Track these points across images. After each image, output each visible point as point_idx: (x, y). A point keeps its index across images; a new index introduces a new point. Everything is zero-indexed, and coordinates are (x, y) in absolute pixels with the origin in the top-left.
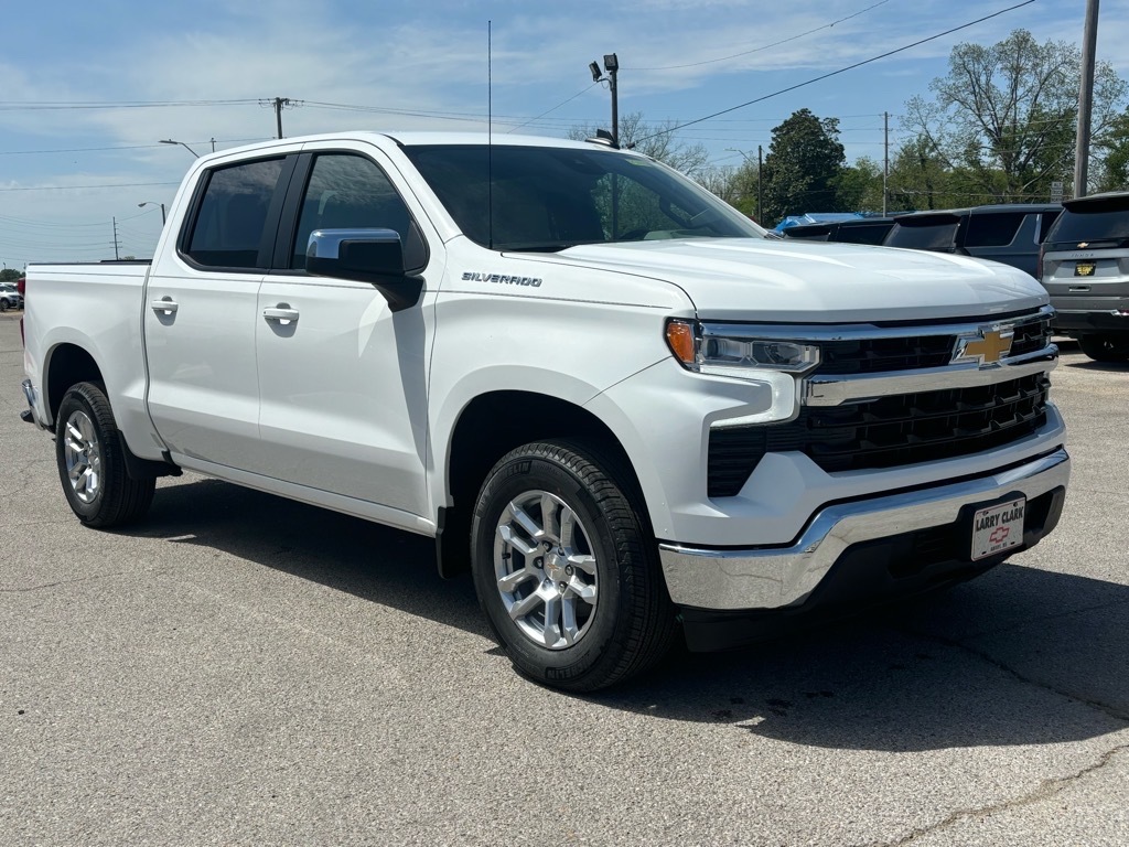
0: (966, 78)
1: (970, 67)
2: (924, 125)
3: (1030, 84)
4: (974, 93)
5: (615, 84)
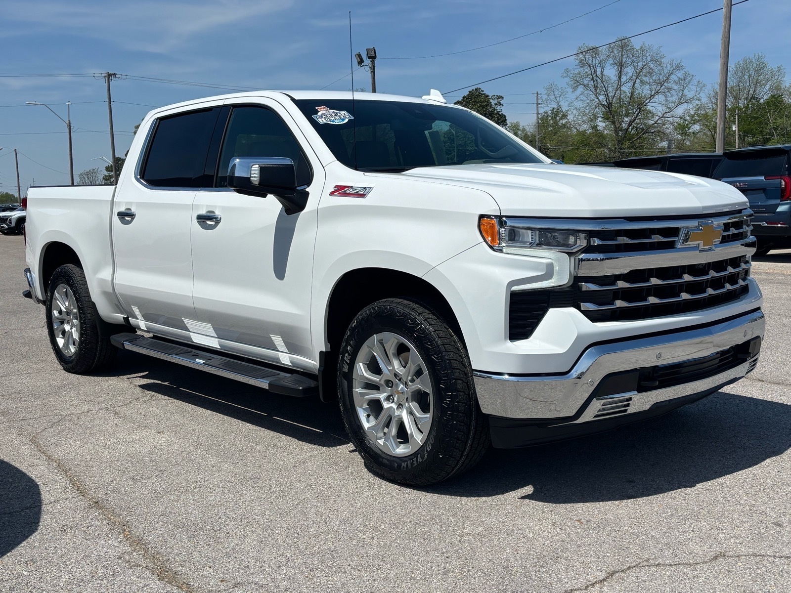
0: (587, 70)
1: (590, 62)
2: (558, 103)
3: (630, 74)
4: (593, 79)
5: (374, 69)
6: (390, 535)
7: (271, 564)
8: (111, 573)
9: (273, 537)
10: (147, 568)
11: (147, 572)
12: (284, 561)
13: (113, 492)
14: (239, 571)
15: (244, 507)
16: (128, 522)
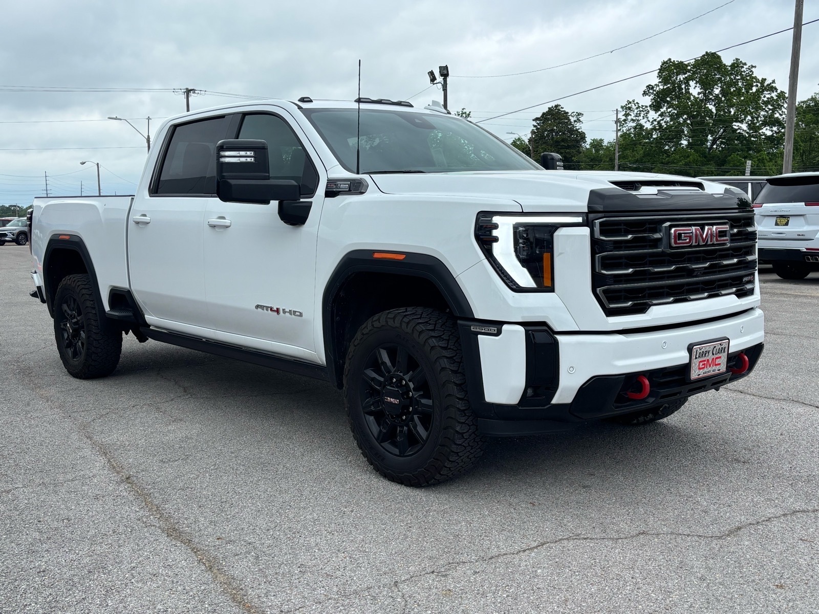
5: (446, 86)
6: (368, 509)
7: (262, 527)
8: (129, 530)
9: (269, 508)
10: (159, 528)
11: (159, 530)
12: (273, 526)
13: (143, 471)
14: (234, 532)
15: (251, 485)
16: (151, 494)
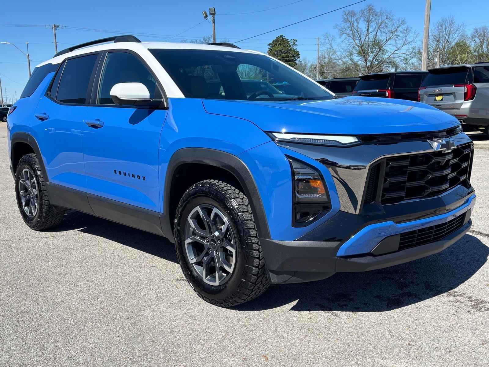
0: (349, 24)
1: (350, 20)
2: (331, 44)
3: (374, 27)
4: (352, 30)
